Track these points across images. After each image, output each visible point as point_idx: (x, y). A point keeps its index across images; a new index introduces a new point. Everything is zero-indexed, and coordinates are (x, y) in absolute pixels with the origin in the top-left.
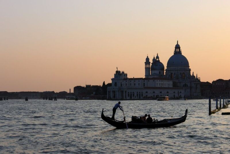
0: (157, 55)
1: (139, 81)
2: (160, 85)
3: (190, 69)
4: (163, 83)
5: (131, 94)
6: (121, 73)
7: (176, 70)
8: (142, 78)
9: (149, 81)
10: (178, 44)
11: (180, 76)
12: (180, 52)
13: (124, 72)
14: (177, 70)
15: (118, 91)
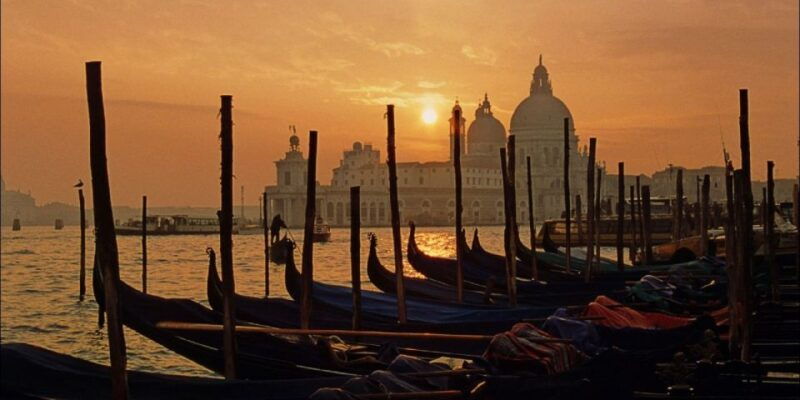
0: (486, 98)
1: (406, 171)
2: (471, 181)
3: (577, 137)
4: (479, 176)
5: (373, 211)
6: (363, 147)
7: (532, 140)
8: (418, 163)
9: (434, 171)
10: (543, 64)
11: (544, 156)
12: (547, 89)
13: (370, 146)
14: (537, 140)
15: (293, 200)
